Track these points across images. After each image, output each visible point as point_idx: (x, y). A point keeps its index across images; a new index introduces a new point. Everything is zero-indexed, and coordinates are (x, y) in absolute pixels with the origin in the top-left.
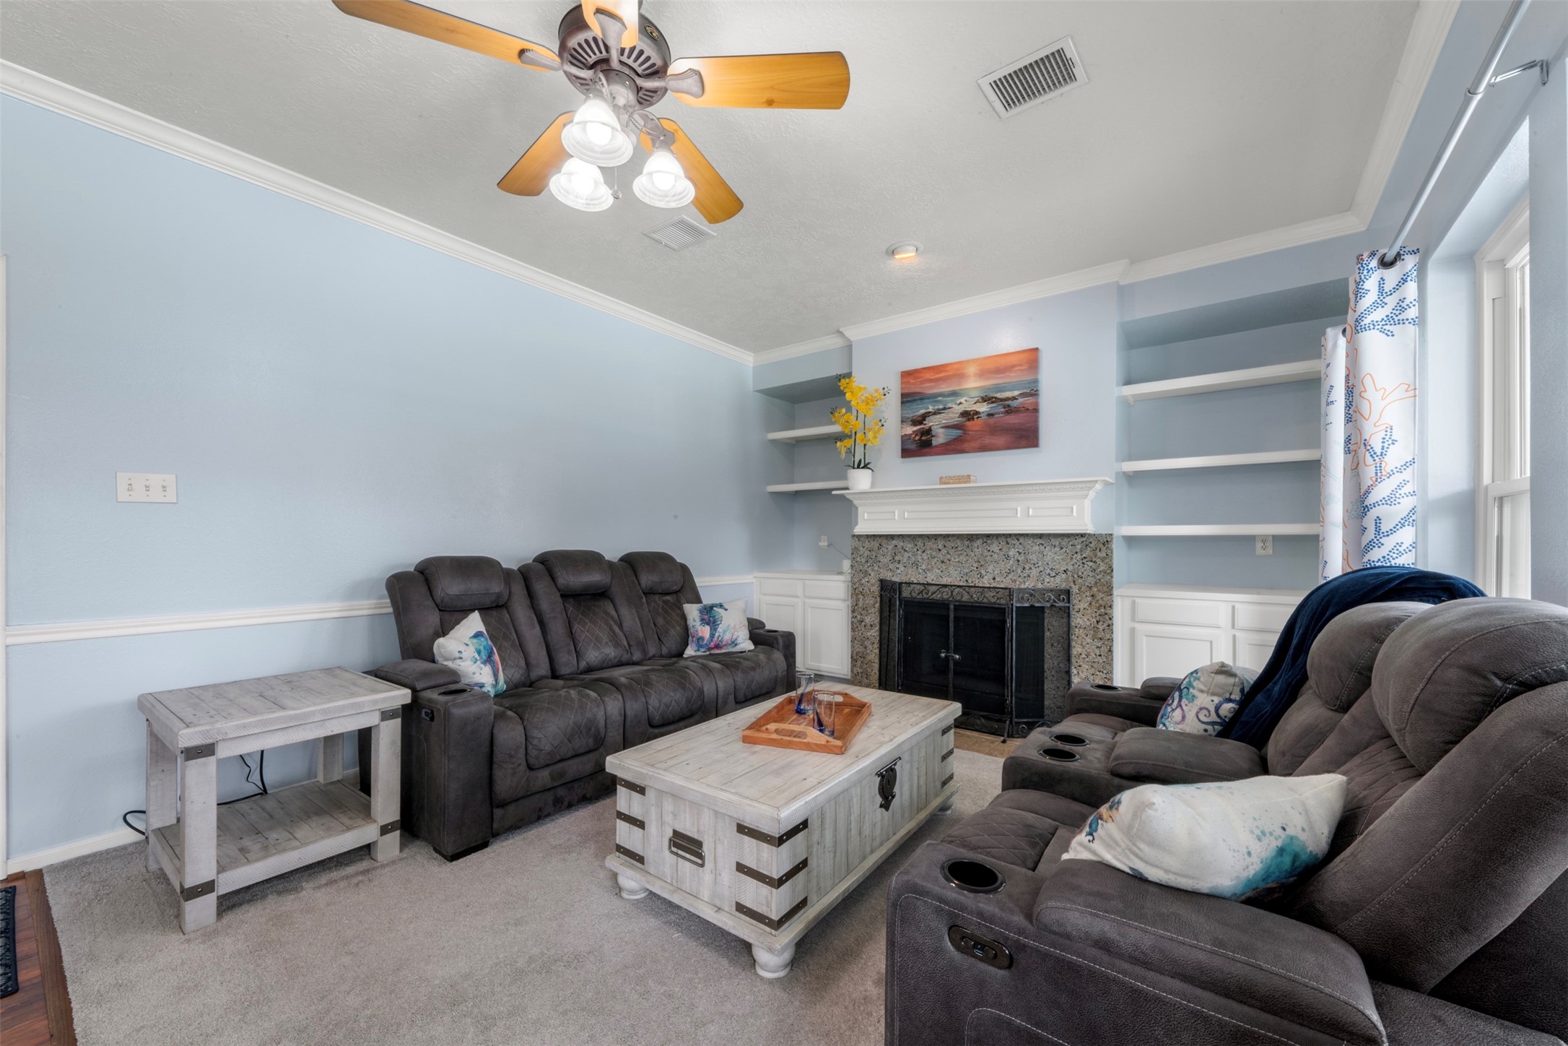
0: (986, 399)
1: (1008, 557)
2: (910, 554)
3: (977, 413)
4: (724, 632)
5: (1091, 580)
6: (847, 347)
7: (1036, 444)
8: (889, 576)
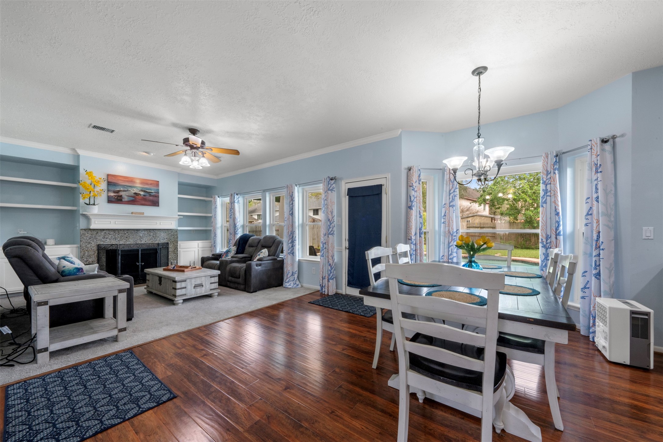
0: (142, 191)
1: (150, 235)
2: (112, 236)
3: (140, 194)
5: (173, 240)
6: (77, 157)
7: (158, 206)
8: (102, 243)
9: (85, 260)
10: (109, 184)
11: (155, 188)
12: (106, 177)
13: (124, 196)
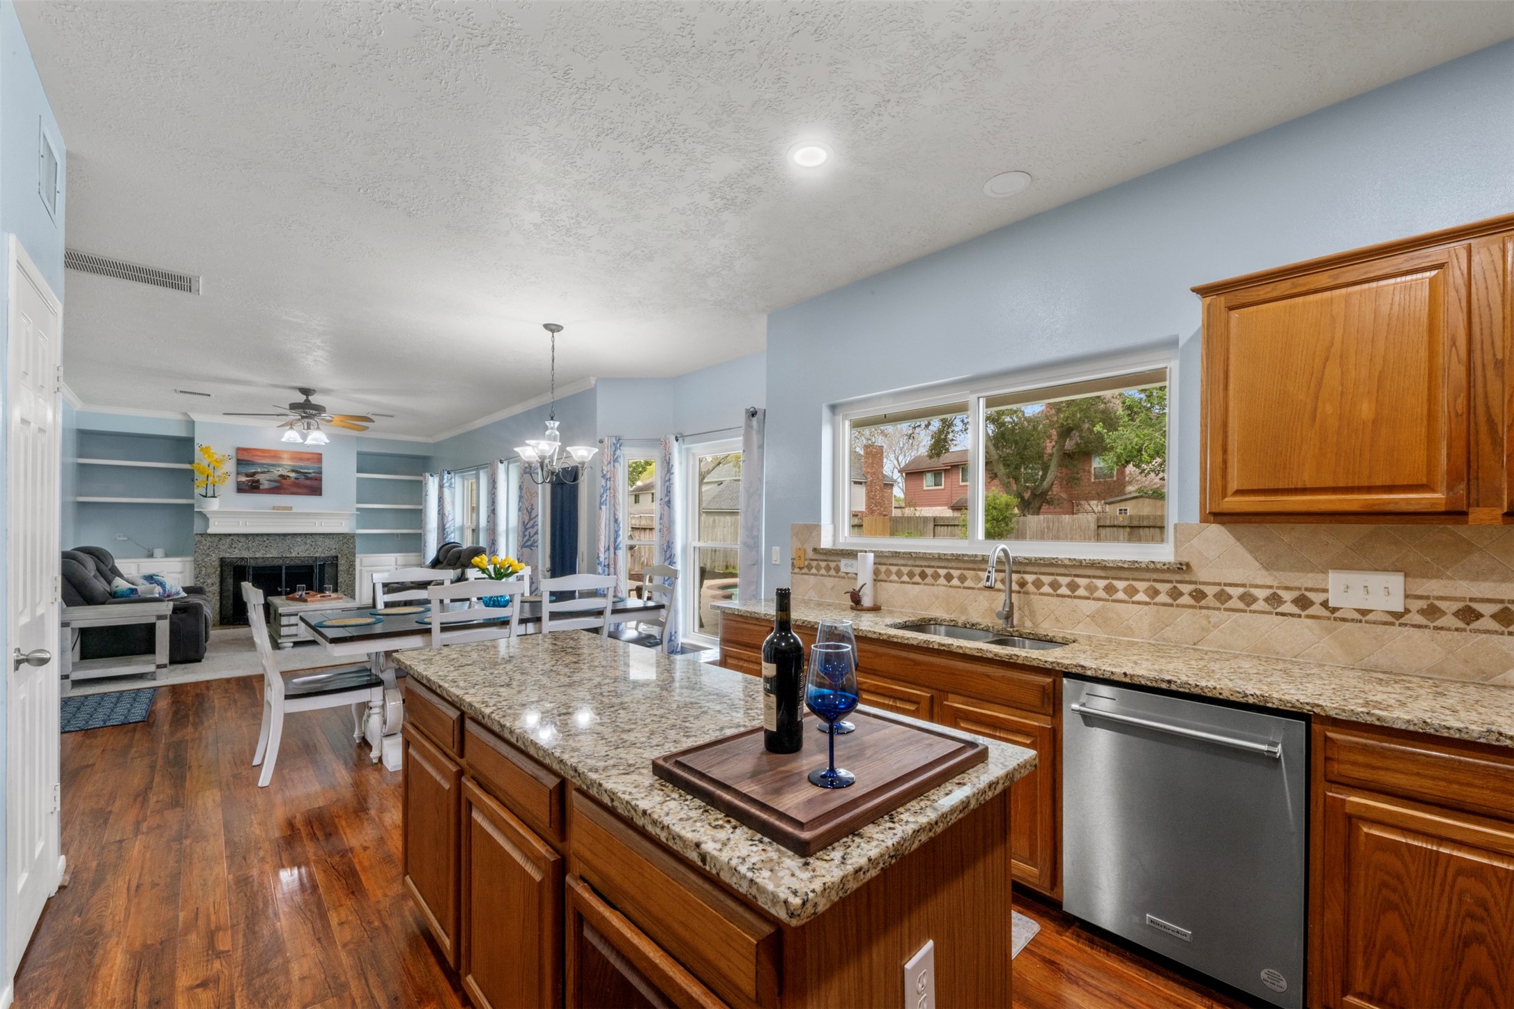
0: (293, 471)
1: (306, 543)
2: (243, 544)
3: (289, 477)
4: (171, 588)
5: (346, 552)
6: (191, 424)
7: (320, 494)
8: (227, 555)
9: (202, 580)
10: (240, 462)
11: (316, 465)
12: (233, 453)
13: (262, 481)
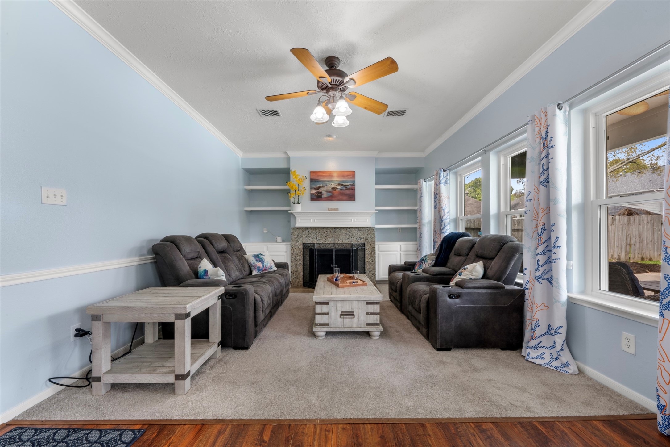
0: (339, 184)
1: (347, 234)
2: (314, 234)
3: (337, 188)
4: (267, 264)
5: (370, 240)
6: (288, 159)
7: (354, 200)
8: (306, 242)
9: (294, 257)
10: (312, 181)
11: (352, 180)
12: (308, 175)
13: (324, 193)
